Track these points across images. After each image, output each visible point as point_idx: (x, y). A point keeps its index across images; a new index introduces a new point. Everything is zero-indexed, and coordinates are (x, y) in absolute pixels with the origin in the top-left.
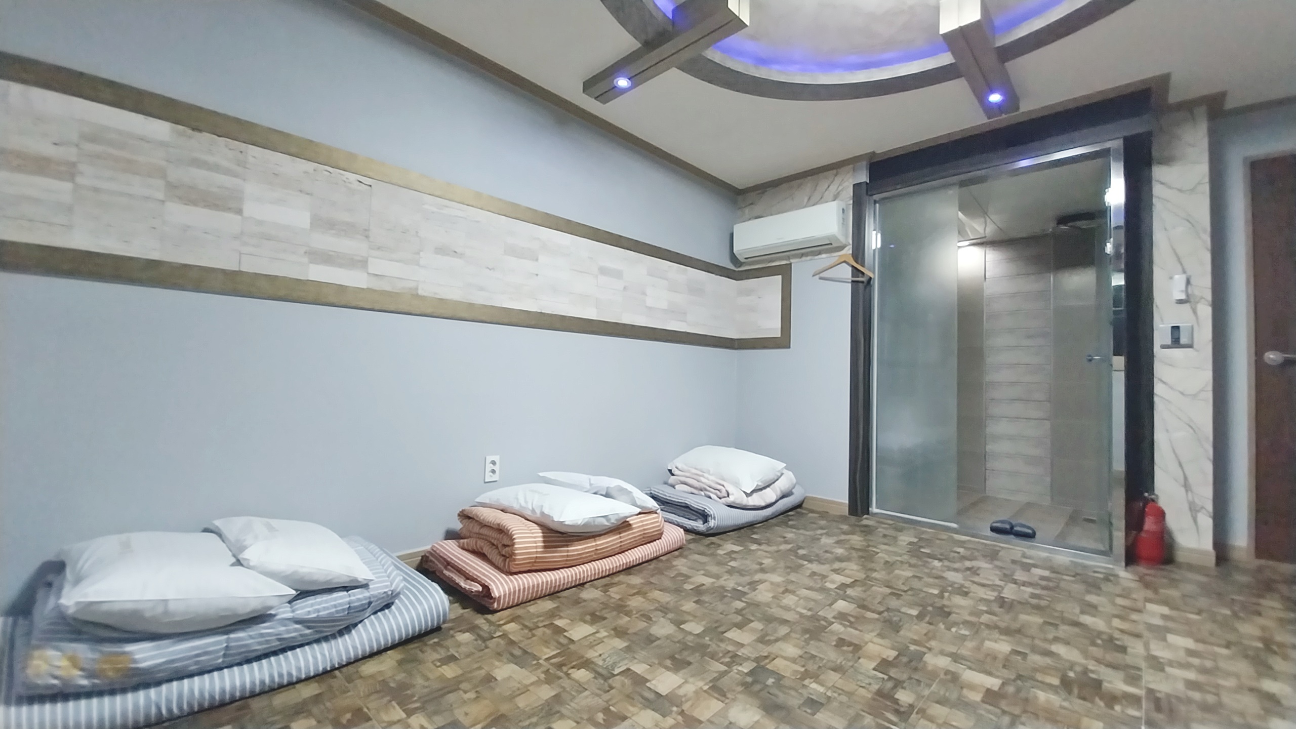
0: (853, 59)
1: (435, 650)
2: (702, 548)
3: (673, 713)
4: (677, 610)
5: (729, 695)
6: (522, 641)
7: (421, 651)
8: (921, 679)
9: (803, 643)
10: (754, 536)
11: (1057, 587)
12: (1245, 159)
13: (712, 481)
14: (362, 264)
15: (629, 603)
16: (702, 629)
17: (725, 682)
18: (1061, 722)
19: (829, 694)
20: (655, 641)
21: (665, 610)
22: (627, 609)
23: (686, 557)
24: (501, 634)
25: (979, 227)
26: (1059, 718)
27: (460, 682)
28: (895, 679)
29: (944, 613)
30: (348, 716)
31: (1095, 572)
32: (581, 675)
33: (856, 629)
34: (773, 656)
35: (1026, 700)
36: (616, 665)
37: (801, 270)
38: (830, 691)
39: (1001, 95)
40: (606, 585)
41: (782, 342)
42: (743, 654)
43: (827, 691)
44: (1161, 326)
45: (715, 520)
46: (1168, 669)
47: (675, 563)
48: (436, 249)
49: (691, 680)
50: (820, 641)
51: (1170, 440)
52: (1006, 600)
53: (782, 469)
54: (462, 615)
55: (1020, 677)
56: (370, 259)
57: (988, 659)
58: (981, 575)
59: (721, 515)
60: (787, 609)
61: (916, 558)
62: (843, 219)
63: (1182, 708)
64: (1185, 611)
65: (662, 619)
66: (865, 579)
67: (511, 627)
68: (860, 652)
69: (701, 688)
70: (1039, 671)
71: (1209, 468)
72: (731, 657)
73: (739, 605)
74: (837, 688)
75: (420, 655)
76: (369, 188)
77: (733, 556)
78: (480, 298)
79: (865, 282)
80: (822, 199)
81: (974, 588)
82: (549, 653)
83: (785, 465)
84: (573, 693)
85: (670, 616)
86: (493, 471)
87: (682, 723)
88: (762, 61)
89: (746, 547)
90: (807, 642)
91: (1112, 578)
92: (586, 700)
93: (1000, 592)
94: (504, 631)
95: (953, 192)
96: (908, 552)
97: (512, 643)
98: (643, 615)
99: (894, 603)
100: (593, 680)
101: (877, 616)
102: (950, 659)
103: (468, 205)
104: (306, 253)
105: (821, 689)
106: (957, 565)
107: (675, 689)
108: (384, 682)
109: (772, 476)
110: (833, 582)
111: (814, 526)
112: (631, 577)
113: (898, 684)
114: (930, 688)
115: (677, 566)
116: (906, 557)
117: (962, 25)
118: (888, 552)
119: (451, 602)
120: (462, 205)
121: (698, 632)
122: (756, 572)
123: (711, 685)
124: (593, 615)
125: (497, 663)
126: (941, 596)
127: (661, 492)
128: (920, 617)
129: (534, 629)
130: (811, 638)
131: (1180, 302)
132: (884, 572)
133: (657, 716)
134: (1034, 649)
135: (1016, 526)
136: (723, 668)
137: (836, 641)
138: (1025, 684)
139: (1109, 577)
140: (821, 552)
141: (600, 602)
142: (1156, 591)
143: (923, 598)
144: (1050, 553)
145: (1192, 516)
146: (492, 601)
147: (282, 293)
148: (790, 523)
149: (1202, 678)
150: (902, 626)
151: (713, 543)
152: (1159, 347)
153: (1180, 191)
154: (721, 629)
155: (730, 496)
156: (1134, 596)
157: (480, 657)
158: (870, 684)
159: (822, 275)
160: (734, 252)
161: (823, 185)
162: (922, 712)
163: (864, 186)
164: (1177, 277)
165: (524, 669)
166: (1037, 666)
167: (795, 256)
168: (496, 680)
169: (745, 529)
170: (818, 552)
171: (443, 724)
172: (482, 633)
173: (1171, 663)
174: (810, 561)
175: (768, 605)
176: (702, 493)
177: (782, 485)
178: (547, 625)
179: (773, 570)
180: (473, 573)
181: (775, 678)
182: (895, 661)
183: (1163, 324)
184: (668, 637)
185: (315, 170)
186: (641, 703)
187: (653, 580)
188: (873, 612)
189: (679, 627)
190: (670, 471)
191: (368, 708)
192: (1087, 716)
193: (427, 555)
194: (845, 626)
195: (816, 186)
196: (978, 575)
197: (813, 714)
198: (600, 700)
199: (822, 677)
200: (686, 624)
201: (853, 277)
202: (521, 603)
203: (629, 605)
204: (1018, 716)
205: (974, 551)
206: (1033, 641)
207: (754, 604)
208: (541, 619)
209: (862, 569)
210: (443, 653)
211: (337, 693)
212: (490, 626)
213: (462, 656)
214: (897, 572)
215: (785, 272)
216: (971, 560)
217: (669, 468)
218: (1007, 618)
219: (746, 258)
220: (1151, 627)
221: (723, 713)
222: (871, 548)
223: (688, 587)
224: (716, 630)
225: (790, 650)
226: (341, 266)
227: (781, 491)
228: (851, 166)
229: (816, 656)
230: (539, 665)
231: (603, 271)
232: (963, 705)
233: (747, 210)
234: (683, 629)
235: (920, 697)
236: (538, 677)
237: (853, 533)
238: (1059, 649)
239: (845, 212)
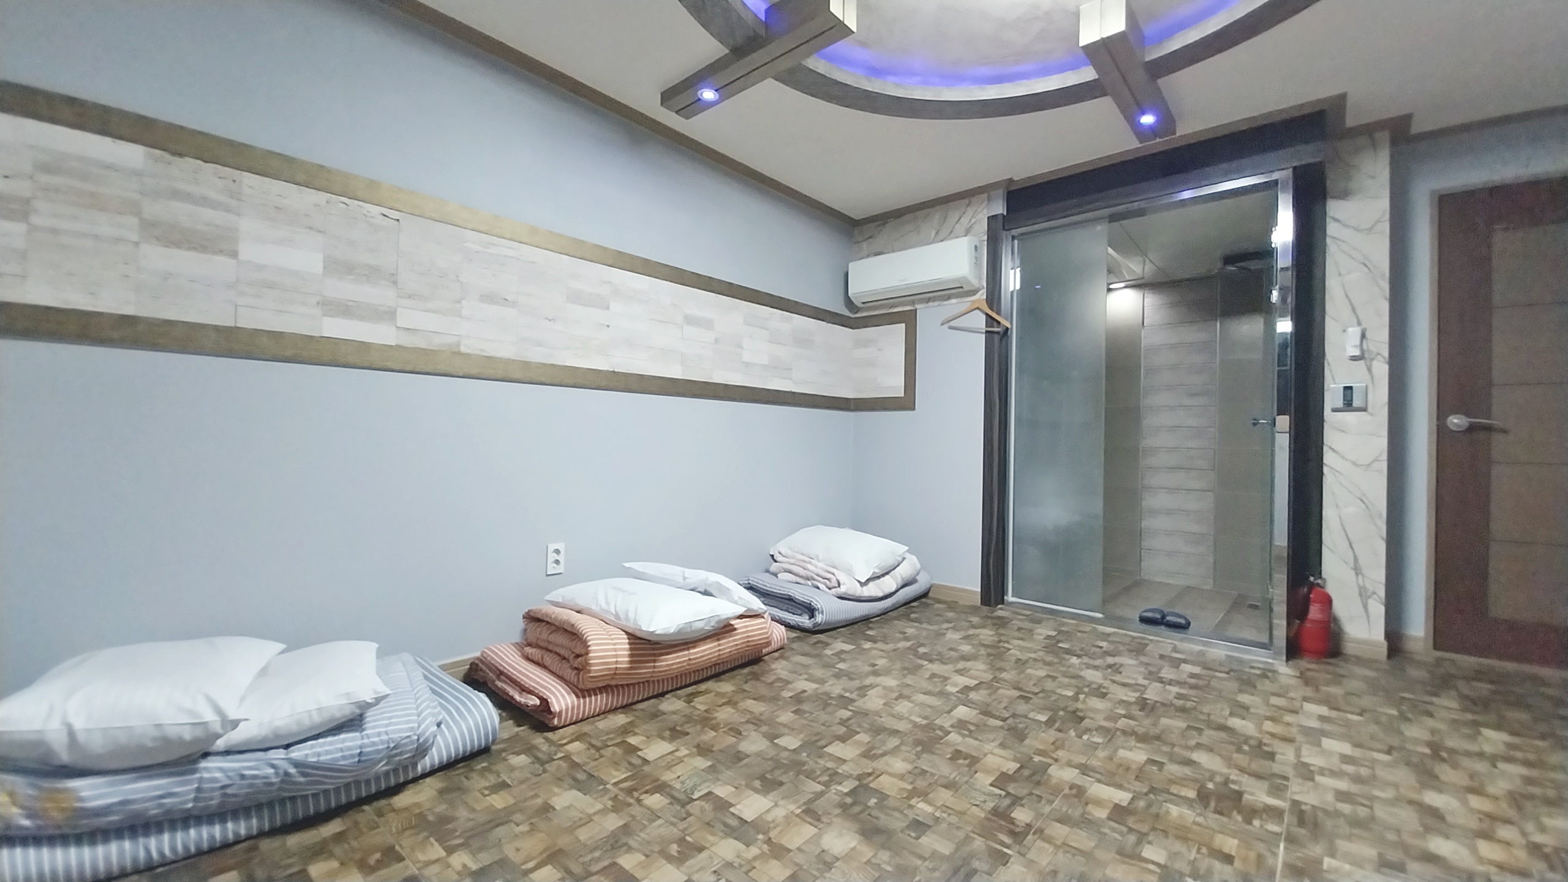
0: (984, 71)
1: (483, 776)
2: (807, 648)
3: (759, 842)
4: (771, 722)
5: (824, 819)
6: (588, 763)
7: (466, 777)
8: (1043, 795)
9: (914, 757)
10: (869, 632)
11: (1208, 686)
12: (1433, 193)
13: (821, 568)
14: (389, 315)
15: (717, 715)
16: (799, 743)
17: (820, 805)
18: (1192, 840)
19: (937, 814)
20: (744, 759)
21: (757, 722)
22: (714, 722)
23: (786, 659)
24: (563, 755)
25: (1136, 267)
26: (1190, 836)
27: (513, 813)
28: (1013, 795)
29: (1077, 718)
30: (378, 856)
31: (1252, 667)
32: (655, 801)
33: (976, 739)
34: (878, 773)
35: (1157, 816)
36: (696, 789)
37: (928, 317)
38: (939, 810)
39: (1153, 115)
40: (692, 694)
41: (906, 402)
42: (844, 771)
43: (936, 811)
44: (1332, 386)
45: (823, 614)
46: (1318, 778)
47: (773, 666)
48: (481, 296)
49: (781, 803)
50: (933, 753)
51: (1340, 517)
52: (1148, 701)
53: (904, 553)
54: (517, 734)
55: (1152, 790)
56: (398, 310)
57: (1121, 770)
58: (1123, 674)
59: (830, 608)
60: (900, 718)
61: (1051, 655)
62: (976, 258)
63: (1329, 823)
64: (1346, 712)
65: (753, 733)
66: (992, 680)
67: (576, 746)
68: (978, 765)
69: (792, 812)
70: (1174, 783)
71: (1382, 547)
72: (830, 776)
73: (845, 714)
74: (947, 807)
75: (466, 782)
76: (397, 223)
77: (843, 656)
78: (537, 355)
79: (1002, 333)
80: (952, 234)
81: (1113, 688)
82: (618, 777)
83: (907, 548)
84: (645, 822)
85: (764, 728)
86: (557, 562)
87: (768, 852)
88: (876, 72)
89: (858, 646)
90: (918, 756)
91: (1270, 674)
92: (659, 829)
93: (1143, 692)
94: (567, 751)
95: (1101, 228)
96: (1044, 647)
97: (575, 765)
98: (730, 729)
99: (1022, 707)
100: (668, 806)
101: (1000, 723)
102: (1078, 771)
103: (520, 243)
104: (318, 303)
105: (929, 809)
106: (1098, 662)
107: (762, 814)
108: (421, 816)
109: (891, 562)
110: (955, 685)
111: (940, 618)
112: (720, 684)
113: (1016, 801)
114: (1051, 805)
115: (777, 669)
116: (1041, 653)
117: (1105, 36)
118: (1021, 649)
119: (502, 719)
120: (512, 242)
121: (794, 748)
122: (868, 675)
123: (804, 808)
124: (673, 730)
125: (556, 790)
126: (1075, 698)
127: (761, 582)
128: (1050, 723)
129: (602, 749)
130: (923, 751)
131: (1354, 358)
132: (1014, 672)
133: (740, 846)
134: (1173, 758)
135: (1168, 615)
136: (819, 788)
137: (951, 753)
138: (1158, 797)
139: (1268, 674)
140: (945, 649)
141: (683, 714)
142: (1317, 690)
143: (1055, 701)
144: (1204, 646)
145: (1362, 602)
146: (551, 716)
147: (289, 353)
148: (913, 616)
149: (1354, 788)
150: (1028, 734)
151: (819, 642)
152: (1330, 410)
153: (1357, 229)
154: (822, 743)
155: (841, 586)
156: (1292, 695)
157: (537, 783)
158: (985, 802)
159: (952, 324)
160: (849, 295)
161: (953, 216)
162: (1040, 831)
163: (1001, 219)
164: (1350, 330)
165: (587, 796)
166: (1173, 777)
167: (921, 301)
168: (554, 809)
169: (859, 624)
170: (940, 650)
171: (488, 863)
172: (540, 755)
173: (1322, 772)
174: (931, 661)
175: (878, 714)
176: (809, 583)
177: (904, 571)
178: (618, 743)
179: (887, 672)
180: (530, 685)
181: (877, 798)
182: (1016, 775)
183: (1335, 383)
184: (758, 754)
185: (327, 202)
186: (722, 831)
187: (747, 687)
188: (996, 719)
189: (772, 741)
190: (772, 556)
191: (401, 846)
192: (1222, 833)
193: (476, 662)
194: (964, 736)
195: (946, 218)
196: (1120, 673)
197: (917, 838)
198: (675, 829)
199: (930, 796)
200: (781, 738)
201: (987, 326)
202: (587, 718)
203: (715, 718)
204: (1146, 834)
205: (1119, 645)
206: (1172, 748)
207: (862, 713)
208: (611, 736)
209: (989, 669)
210: (492, 779)
211: (365, 830)
212: (550, 746)
213: (515, 783)
214: (1029, 671)
215: (909, 320)
216: (1114, 656)
217: (772, 553)
218: (1147, 722)
219: (863, 303)
220: (1307, 731)
221: (815, 840)
222: (1001, 644)
223: (787, 694)
224: (814, 745)
225: (899, 765)
226: (362, 318)
227: (903, 579)
228: (986, 195)
229: (927, 772)
230: (606, 790)
231: (690, 320)
232: (1086, 822)
233: (865, 245)
234: (777, 744)
235: (1039, 815)
236: (604, 805)
237: (983, 627)
238: (1201, 757)
239: (979, 250)
